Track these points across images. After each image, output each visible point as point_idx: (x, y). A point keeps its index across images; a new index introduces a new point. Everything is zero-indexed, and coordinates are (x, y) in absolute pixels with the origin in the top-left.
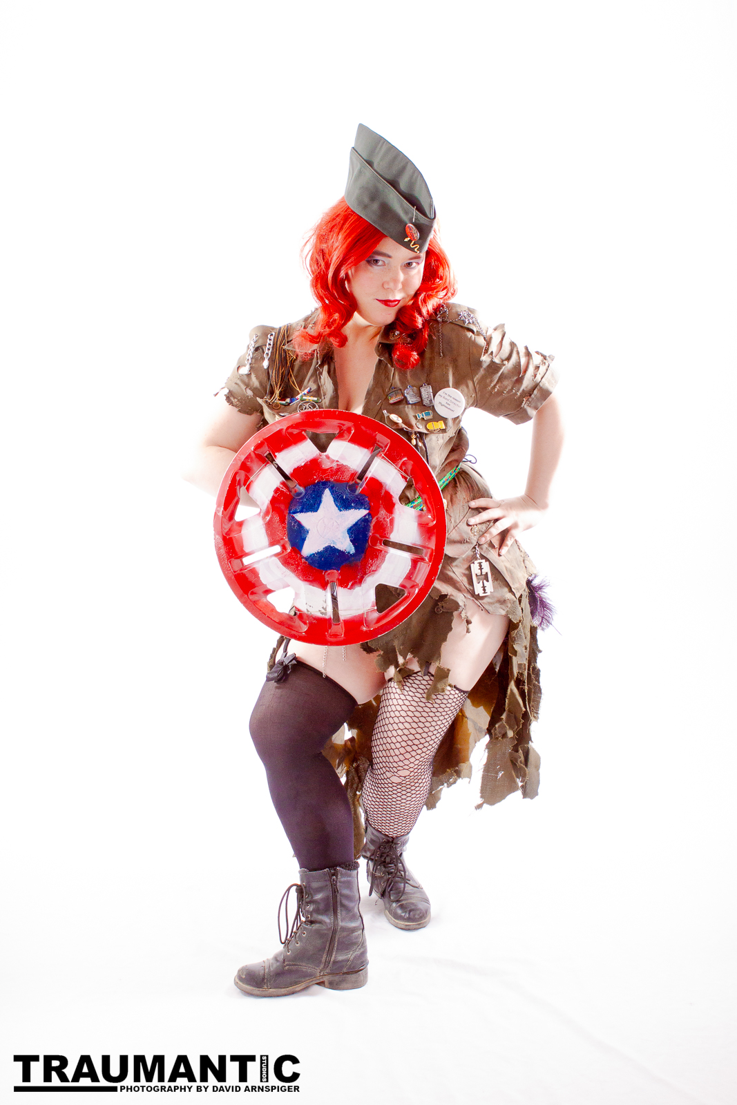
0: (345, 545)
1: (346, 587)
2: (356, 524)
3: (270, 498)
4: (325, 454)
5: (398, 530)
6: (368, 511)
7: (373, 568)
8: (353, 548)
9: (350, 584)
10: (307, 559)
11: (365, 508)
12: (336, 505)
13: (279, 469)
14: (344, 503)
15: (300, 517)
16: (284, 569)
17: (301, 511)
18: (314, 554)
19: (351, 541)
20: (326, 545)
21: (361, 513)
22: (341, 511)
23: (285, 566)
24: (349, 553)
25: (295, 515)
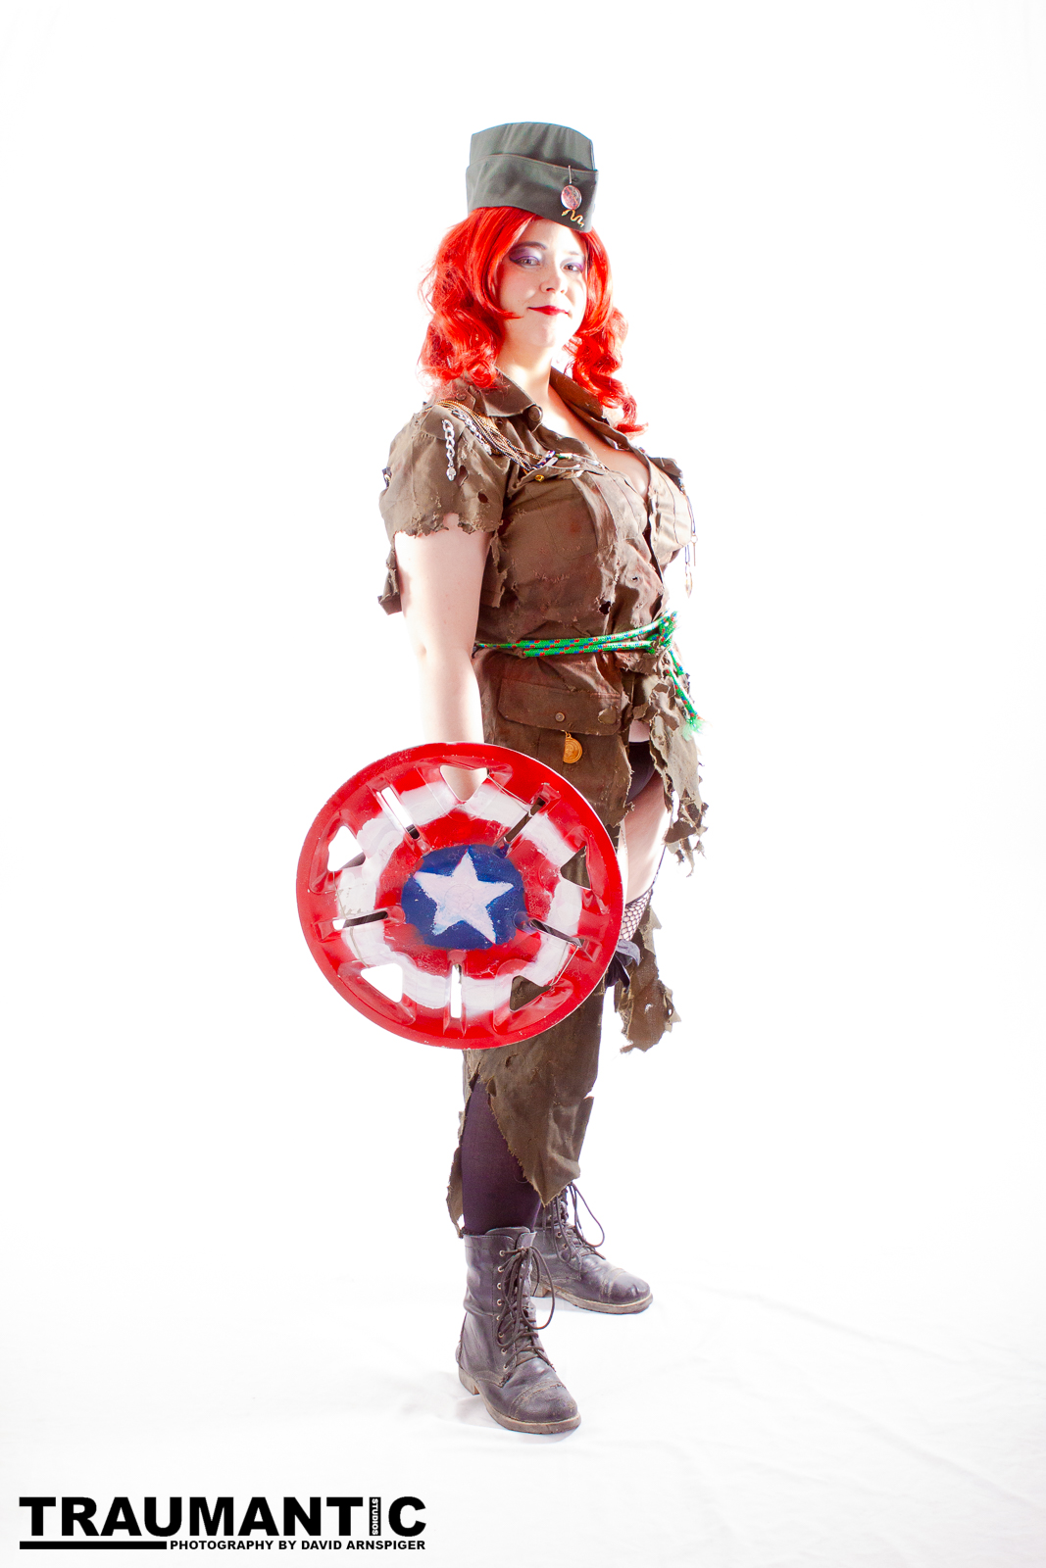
0: (442, 922)
1: (386, 934)
2: (474, 930)
3: (484, 818)
4: (560, 876)
5: (478, 986)
6: (494, 942)
7: (420, 963)
8: (441, 932)
9: (392, 938)
10: (412, 880)
11: (497, 938)
12: (493, 902)
13: (526, 819)
14: (497, 910)
15: (467, 861)
16: (390, 853)
17: (474, 861)
18: (420, 888)
19: (450, 928)
20: (436, 901)
21: (491, 935)
22: (487, 908)
23: (395, 854)
24: (433, 929)
25: (467, 854)
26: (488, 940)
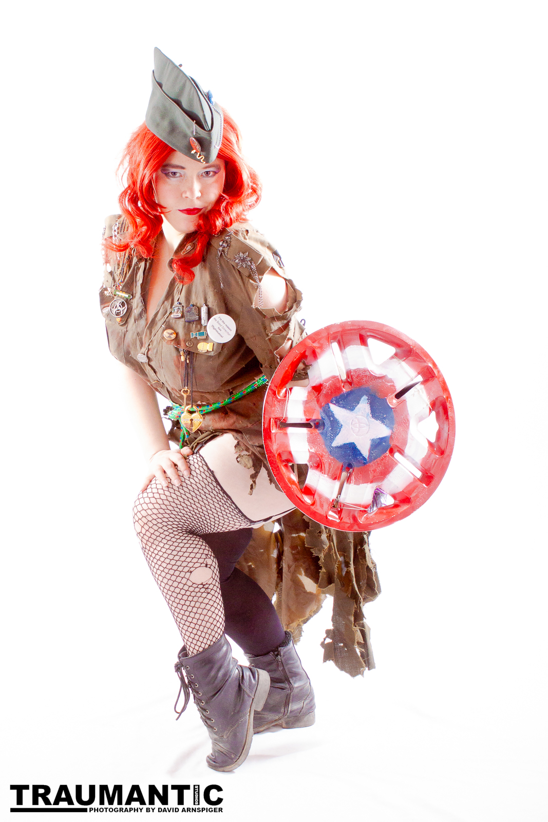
0: (364, 406)
2: (343, 407)
4: (308, 464)
6: (331, 404)
7: (368, 373)
8: (362, 399)
9: (389, 384)
10: (392, 429)
11: (329, 407)
12: (340, 431)
13: (340, 493)
14: (335, 426)
15: (365, 453)
16: (409, 441)
17: (361, 454)
18: (386, 425)
19: (358, 404)
20: (373, 420)
21: (334, 408)
22: (342, 425)
23: (407, 441)
24: (368, 400)
25: (367, 458)
26: (335, 404)
